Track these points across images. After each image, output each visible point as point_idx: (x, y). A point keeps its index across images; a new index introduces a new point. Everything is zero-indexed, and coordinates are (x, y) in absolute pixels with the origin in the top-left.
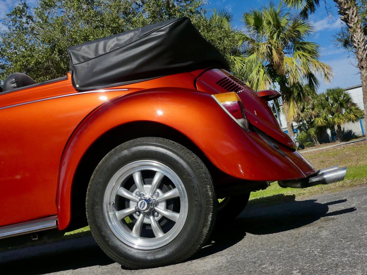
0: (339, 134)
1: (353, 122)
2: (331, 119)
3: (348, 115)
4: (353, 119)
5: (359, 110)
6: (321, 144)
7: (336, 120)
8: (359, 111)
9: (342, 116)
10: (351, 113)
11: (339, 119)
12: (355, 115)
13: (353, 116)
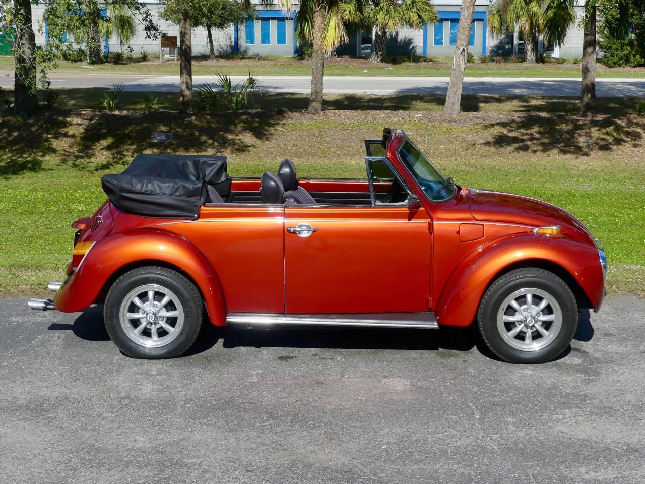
0: (380, 45)
1: (412, 26)
2: (372, 13)
3: (405, 12)
4: (413, 22)
5: (430, 6)
6: (338, 57)
7: (381, 16)
8: (428, 8)
9: (395, 12)
10: (413, 10)
11: (387, 17)
12: (418, 15)
13: (416, 15)
